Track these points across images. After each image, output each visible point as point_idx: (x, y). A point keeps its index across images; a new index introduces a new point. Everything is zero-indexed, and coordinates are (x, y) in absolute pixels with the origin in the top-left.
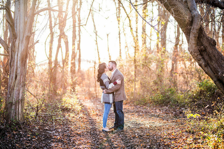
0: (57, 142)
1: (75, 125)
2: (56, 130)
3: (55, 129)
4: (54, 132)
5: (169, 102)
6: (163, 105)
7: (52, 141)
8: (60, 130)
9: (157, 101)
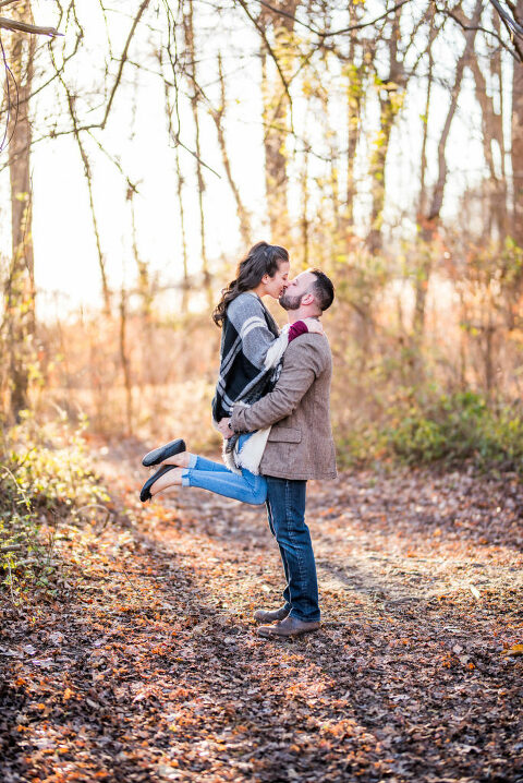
0: (62, 720)
1: (121, 597)
2: (34, 637)
3: (29, 633)
4: (30, 649)
5: (468, 454)
6: (446, 465)
7: (35, 717)
8: (56, 637)
9: (415, 451)
